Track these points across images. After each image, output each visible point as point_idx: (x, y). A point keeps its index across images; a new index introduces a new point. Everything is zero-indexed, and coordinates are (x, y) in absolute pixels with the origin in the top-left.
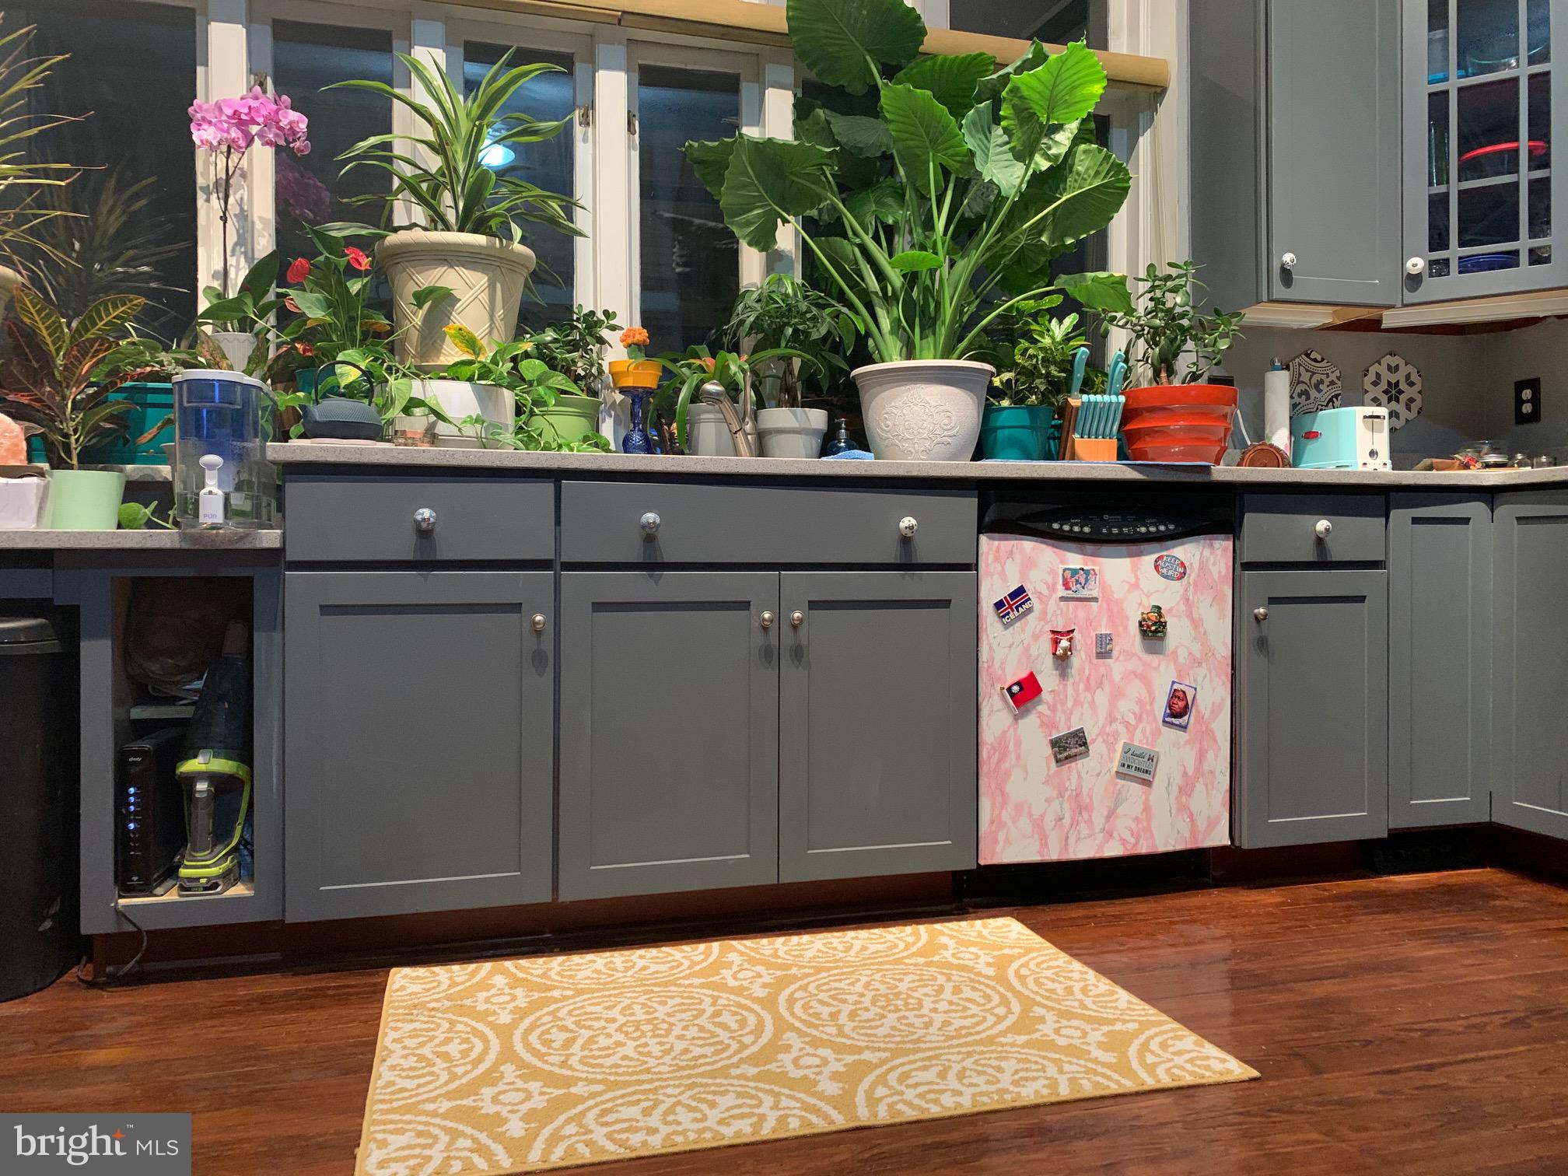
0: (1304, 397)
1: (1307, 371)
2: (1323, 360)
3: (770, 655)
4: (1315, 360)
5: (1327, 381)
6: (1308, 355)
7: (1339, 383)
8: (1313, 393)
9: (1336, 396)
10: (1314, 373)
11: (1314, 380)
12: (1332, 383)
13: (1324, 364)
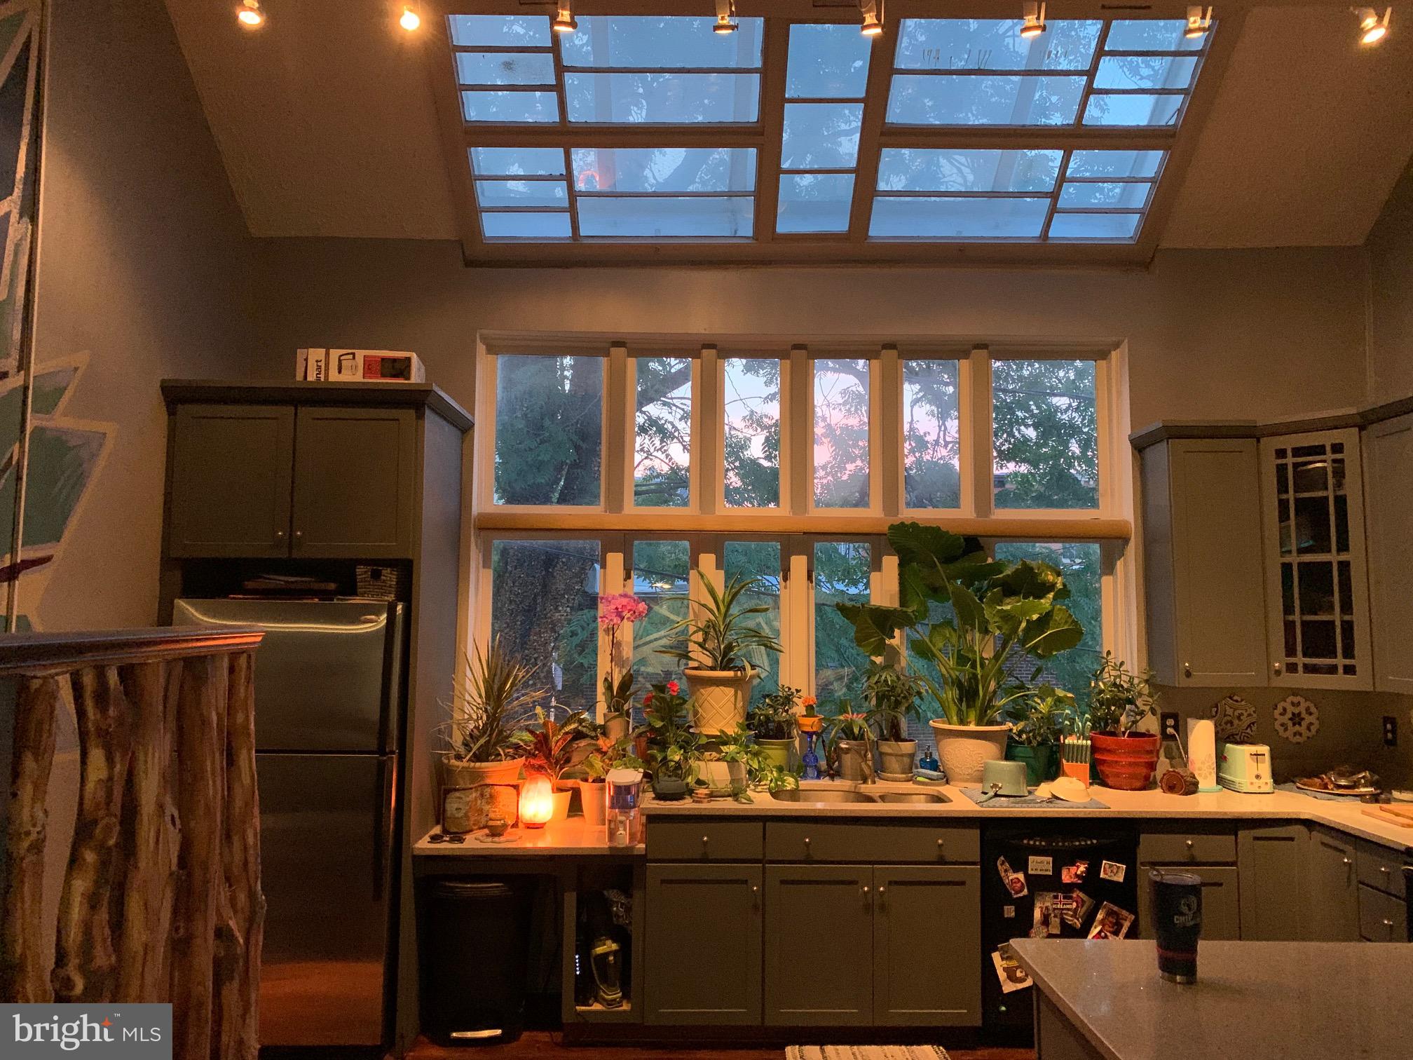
0: (1229, 725)
1: (1231, 708)
2: (1242, 700)
3: (868, 908)
4: (1237, 701)
5: (1246, 714)
6: (1231, 698)
7: (1255, 715)
8: (1236, 722)
9: (1253, 723)
10: (1235, 710)
11: (1236, 714)
12: (1249, 715)
13: (1243, 703)
